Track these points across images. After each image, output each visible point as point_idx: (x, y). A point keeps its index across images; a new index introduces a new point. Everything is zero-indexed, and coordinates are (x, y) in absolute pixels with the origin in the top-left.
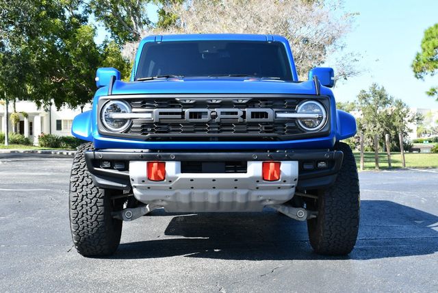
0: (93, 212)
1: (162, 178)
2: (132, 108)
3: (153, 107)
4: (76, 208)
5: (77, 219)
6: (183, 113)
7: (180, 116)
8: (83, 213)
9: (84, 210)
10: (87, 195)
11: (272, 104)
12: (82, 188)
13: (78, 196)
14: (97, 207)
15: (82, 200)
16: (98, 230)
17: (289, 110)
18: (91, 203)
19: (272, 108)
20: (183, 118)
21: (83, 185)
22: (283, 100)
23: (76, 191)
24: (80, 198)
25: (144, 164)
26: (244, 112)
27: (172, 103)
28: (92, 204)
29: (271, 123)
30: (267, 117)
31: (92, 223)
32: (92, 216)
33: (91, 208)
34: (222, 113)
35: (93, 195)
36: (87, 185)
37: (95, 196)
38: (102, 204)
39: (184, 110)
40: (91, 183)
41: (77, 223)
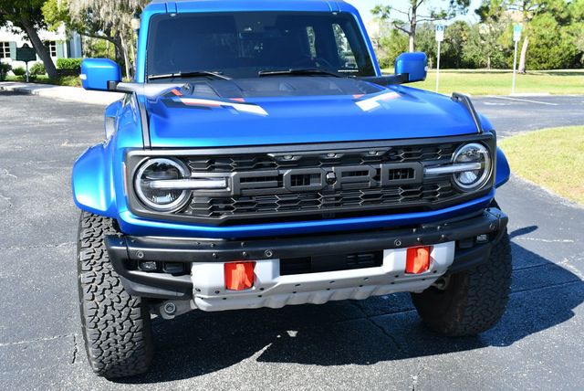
0: (125, 330)
1: (250, 285)
2: (190, 171)
3: (228, 169)
4: (96, 326)
5: (99, 342)
6: (280, 177)
7: (275, 182)
8: (109, 333)
9: (110, 328)
10: (112, 303)
11: (420, 154)
12: (103, 293)
13: (98, 308)
14: (131, 321)
15: (105, 313)
16: (133, 354)
17: (443, 162)
18: (120, 317)
19: (419, 160)
20: (280, 185)
21: (104, 290)
22: (435, 147)
23: (93, 299)
24: (101, 311)
25: (219, 268)
26: (379, 170)
27: (260, 160)
28: (123, 318)
29: (417, 185)
30: (412, 176)
31: (124, 346)
32: (123, 336)
33: (121, 324)
34: (344, 174)
35: (123, 304)
36: (111, 288)
37: (127, 305)
38: (138, 316)
39: (281, 172)
40: (117, 285)
41: (99, 347)
